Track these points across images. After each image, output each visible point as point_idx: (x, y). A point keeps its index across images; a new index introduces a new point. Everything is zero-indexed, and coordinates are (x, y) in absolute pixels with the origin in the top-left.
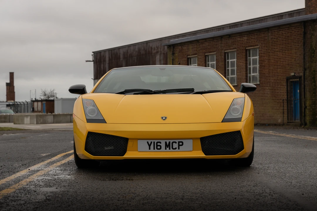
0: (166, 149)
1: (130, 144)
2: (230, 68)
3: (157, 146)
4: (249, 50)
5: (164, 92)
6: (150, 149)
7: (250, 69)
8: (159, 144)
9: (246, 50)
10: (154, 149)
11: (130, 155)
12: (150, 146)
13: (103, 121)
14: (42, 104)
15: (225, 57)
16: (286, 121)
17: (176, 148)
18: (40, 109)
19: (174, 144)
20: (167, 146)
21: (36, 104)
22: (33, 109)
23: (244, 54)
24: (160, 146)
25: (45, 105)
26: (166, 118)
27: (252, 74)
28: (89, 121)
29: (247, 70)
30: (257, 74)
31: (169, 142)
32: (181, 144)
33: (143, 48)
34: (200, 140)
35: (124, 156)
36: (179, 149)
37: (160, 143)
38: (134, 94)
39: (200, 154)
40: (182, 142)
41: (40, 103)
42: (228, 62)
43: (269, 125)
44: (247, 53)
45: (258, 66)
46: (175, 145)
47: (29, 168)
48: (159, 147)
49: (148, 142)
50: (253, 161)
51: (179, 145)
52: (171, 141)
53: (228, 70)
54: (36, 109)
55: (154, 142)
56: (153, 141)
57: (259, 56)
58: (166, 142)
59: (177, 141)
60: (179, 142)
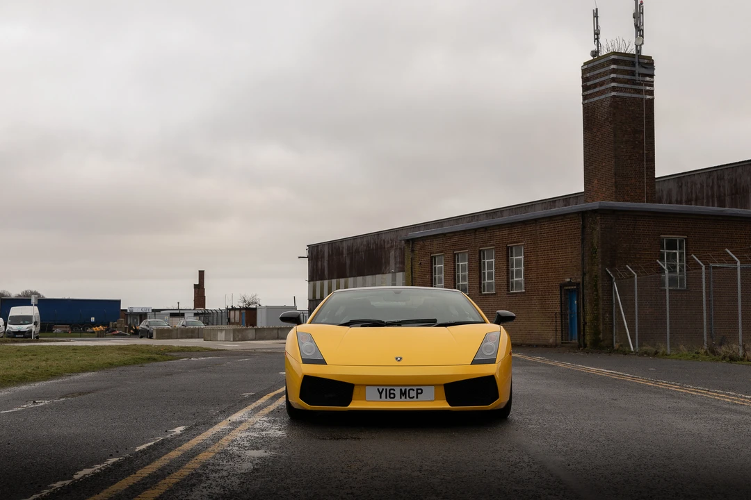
0: (401, 398)
1: (356, 391)
2: (486, 271)
3: (390, 394)
4: (512, 248)
5: (399, 324)
6: (381, 398)
7: (512, 272)
8: (392, 392)
9: (508, 248)
10: (386, 398)
11: (355, 405)
12: (381, 393)
13: (323, 362)
14: (241, 314)
15: (480, 256)
16: (559, 341)
17: (414, 397)
18: (237, 319)
19: (411, 391)
20: (403, 394)
21: (232, 313)
22: (229, 319)
23: (505, 253)
24: (394, 394)
25: (244, 315)
26: (401, 358)
27: (515, 279)
28: (305, 361)
29: (508, 273)
30: (522, 279)
31: (405, 390)
32: (419, 391)
33: (372, 241)
34: (443, 387)
35: (349, 407)
36: (417, 398)
37: (394, 390)
38: (362, 326)
39: (443, 405)
40: (421, 390)
41: (237, 312)
42: (484, 263)
43: (537, 346)
44: (508, 252)
45: (523, 268)
46: (413, 394)
47: (229, 418)
48: (392, 396)
49: (378, 389)
50: (512, 410)
51: (417, 394)
52: (408, 388)
53: (484, 273)
54: (232, 320)
55: (386, 390)
56: (385, 388)
57: (524, 255)
58: (401, 390)
59: (415, 388)
60: (417, 390)
